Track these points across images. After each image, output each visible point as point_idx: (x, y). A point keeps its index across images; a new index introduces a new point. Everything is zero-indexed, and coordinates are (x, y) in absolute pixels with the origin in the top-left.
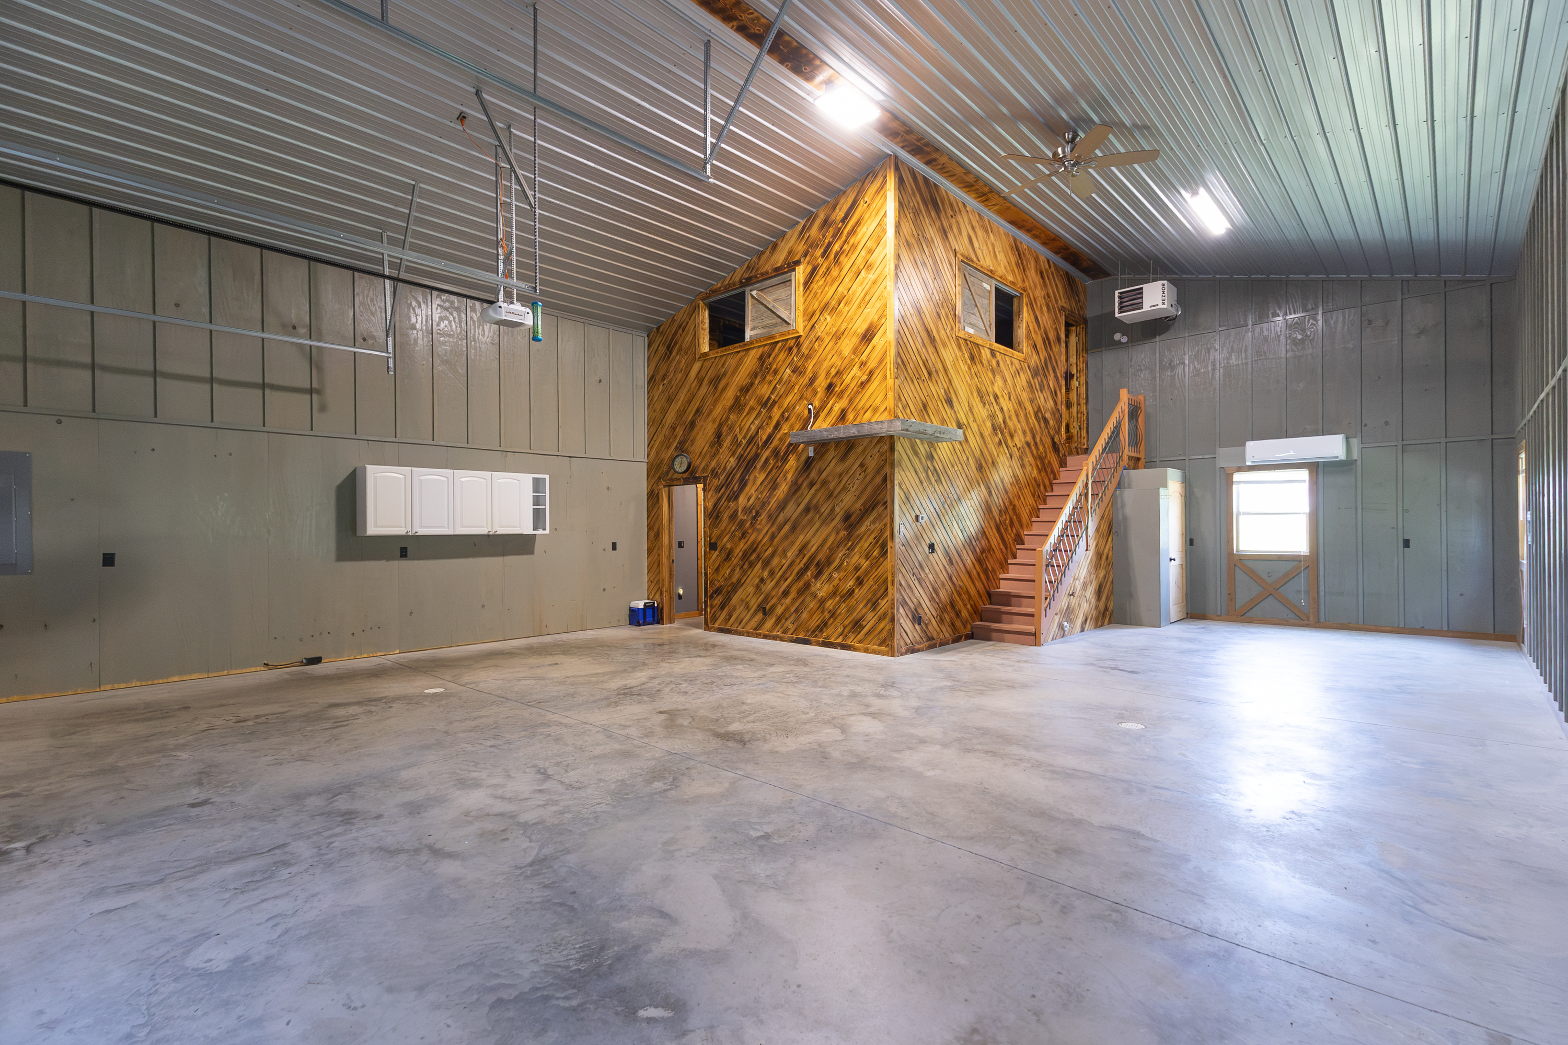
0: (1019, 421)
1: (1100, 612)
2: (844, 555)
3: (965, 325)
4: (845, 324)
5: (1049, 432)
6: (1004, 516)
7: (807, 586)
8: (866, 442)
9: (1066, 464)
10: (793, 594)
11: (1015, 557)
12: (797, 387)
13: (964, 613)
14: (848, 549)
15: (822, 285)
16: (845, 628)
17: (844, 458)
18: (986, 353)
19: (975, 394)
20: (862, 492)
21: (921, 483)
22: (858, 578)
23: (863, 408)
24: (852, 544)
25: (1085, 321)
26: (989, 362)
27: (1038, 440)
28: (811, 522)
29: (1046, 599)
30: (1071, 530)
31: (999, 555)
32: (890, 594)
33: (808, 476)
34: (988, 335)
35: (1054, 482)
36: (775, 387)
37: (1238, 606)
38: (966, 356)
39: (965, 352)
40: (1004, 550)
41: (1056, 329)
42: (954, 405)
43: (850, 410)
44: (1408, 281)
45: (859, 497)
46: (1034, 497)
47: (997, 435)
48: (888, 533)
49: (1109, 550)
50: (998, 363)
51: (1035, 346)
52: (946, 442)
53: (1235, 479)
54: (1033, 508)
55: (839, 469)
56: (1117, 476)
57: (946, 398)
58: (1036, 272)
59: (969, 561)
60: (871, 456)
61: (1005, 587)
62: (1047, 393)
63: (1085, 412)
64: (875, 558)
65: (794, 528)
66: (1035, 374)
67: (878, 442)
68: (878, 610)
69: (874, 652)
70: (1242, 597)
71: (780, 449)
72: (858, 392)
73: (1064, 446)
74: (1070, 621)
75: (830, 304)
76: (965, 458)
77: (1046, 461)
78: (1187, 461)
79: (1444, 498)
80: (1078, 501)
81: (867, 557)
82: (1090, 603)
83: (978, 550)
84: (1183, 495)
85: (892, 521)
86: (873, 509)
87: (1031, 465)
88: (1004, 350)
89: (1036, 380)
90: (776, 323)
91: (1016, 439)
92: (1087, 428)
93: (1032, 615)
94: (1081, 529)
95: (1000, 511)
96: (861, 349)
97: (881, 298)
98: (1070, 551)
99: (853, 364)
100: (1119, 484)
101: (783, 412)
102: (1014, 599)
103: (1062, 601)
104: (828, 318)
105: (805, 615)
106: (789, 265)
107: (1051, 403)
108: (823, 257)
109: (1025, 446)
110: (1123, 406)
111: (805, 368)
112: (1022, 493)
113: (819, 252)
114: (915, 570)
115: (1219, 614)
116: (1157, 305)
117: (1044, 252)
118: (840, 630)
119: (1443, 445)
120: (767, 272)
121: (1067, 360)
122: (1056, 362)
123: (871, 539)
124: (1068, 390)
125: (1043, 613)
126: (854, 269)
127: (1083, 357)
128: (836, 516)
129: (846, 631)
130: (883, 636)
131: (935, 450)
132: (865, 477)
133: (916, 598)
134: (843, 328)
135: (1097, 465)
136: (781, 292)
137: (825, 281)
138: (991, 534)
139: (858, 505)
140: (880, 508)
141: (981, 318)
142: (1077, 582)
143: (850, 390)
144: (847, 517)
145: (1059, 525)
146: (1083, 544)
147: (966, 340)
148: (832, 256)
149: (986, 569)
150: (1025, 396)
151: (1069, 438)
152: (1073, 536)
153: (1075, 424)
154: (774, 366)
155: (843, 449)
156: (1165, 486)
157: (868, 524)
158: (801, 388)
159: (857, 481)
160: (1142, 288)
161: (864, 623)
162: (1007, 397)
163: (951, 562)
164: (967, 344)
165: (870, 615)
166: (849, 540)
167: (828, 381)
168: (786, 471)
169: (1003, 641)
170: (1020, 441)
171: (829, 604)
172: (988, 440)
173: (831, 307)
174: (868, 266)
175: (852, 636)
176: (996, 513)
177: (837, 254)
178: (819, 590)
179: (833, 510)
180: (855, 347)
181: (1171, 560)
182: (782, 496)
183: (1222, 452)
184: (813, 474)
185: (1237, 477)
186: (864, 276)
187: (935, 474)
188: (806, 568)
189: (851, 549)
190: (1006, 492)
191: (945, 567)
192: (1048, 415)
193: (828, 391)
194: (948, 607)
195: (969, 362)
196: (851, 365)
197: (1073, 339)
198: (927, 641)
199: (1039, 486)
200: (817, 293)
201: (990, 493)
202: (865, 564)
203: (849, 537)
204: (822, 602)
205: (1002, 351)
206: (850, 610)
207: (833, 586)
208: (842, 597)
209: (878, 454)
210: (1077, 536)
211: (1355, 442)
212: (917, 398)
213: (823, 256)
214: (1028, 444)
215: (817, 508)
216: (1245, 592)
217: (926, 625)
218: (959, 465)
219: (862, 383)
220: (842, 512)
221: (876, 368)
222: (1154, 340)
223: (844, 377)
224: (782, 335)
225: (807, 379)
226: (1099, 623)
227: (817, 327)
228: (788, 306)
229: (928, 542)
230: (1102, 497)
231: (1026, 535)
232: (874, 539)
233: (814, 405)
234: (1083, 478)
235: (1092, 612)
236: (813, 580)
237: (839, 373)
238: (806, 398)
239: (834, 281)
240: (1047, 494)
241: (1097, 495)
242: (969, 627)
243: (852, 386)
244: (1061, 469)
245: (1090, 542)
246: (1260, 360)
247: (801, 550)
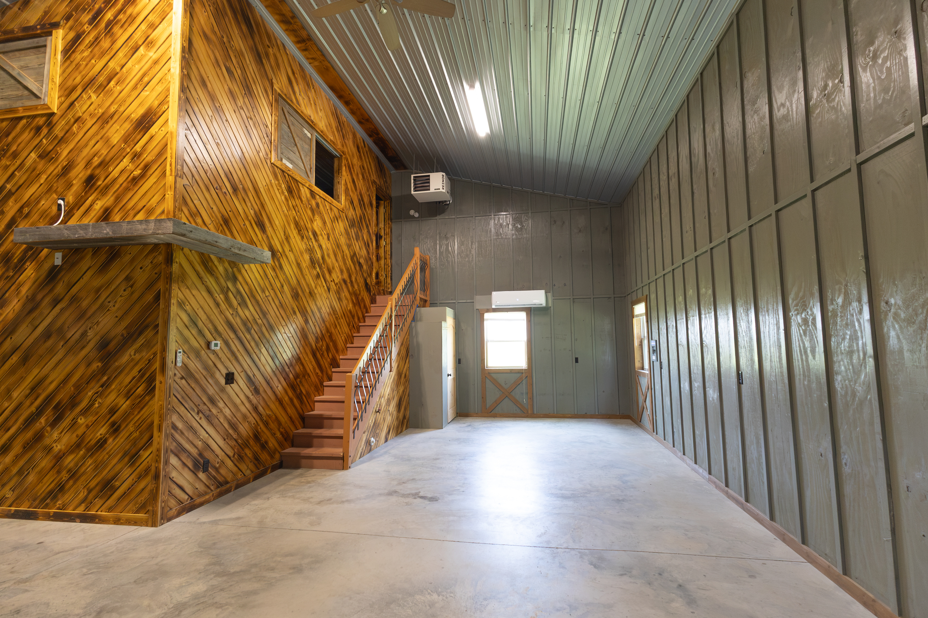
0: (337, 260)
1: (400, 422)
2: (97, 393)
3: (282, 156)
4: (116, 107)
5: (362, 274)
6: (321, 343)
7: (39, 437)
8: (135, 250)
9: (376, 302)
10: (17, 448)
11: (330, 379)
12: (44, 177)
13: (272, 443)
14: (102, 386)
15: (88, 56)
16: (90, 491)
17: (104, 268)
18: (305, 192)
19: (292, 226)
20: (126, 313)
21: (218, 305)
22: (113, 424)
23: (133, 208)
24: (108, 379)
25: (390, 198)
26: (308, 201)
27: (353, 279)
28: (52, 351)
29: (355, 419)
30: (378, 355)
31: (314, 378)
32: (155, 444)
33: (51, 290)
34: (308, 177)
35: (366, 315)
36: (12, 175)
37: (488, 406)
38: (283, 186)
39: (281, 182)
40: (320, 374)
41: (369, 195)
42: (267, 229)
43: (116, 210)
44: (572, 200)
45: (121, 319)
46: (349, 326)
47: (314, 268)
48: (157, 365)
49: (407, 370)
50: (317, 205)
51: (352, 203)
52: (254, 264)
53: (485, 317)
54: (348, 336)
55: (98, 282)
56: (413, 311)
57: (256, 219)
58: (354, 146)
59: (280, 388)
60: (141, 268)
61: (319, 410)
62: (361, 243)
63: (390, 265)
64: (139, 396)
65: (25, 360)
66: (352, 224)
67: (152, 251)
68: (137, 464)
69: (129, 522)
70: (490, 401)
71: (15, 253)
72: (127, 189)
73: (374, 288)
74: (376, 435)
75: (97, 80)
76: (279, 285)
77: (360, 298)
78: (456, 303)
79: (593, 332)
80: (384, 330)
81: (128, 396)
82: (393, 415)
83: (291, 376)
84: (454, 327)
85: (164, 349)
86: (140, 334)
87: (347, 299)
88: (323, 195)
89: (353, 231)
90: (21, 96)
91: (334, 276)
92: (391, 277)
93: (341, 437)
94: (386, 353)
95: (317, 338)
96: (135, 137)
97: (163, 81)
98: (377, 373)
99: (124, 154)
100: (414, 318)
101: (22, 208)
102: (325, 421)
103: (369, 419)
104: (94, 97)
105: (31, 478)
106: (43, 26)
107: (364, 252)
108: (90, 24)
109: (342, 282)
110: (416, 261)
111: (58, 155)
112: (338, 323)
113: (86, 18)
114: (202, 407)
115: (477, 412)
116: (439, 189)
117: (361, 132)
118: (82, 495)
119: (592, 299)
120: (12, 31)
121: (377, 224)
122: (369, 221)
123: (135, 372)
124: (378, 246)
125: (351, 435)
126: (131, 43)
127: (389, 224)
128: (88, 343)
129: (91, 496)
130: (143, 498)
131: (240, 271)
132: (132, 293)
133: (201, 440)
134: (112, 109)
135: (398, 301)
136: (31, 59)
137: (91, 52)
138: (306, 359)
139: (120, 329)
140: (149, 333)
141: (301, 158)
142: (383, 399)
143: (118, 186)
144: (103, 344)
145: (368, 351)
146: (387, 366)
147: (283, 171)
148: (103, 25)
149: (300, 394)
150: (343, 241)
151: (378, 283)
152: (379, 359)
153: (383, 273)
154: (14, 148)
155: (102, 257)
156: (445, 320)
157: (132, 353)
158: (50, 178)
159: (120, 299)
160: (429, 176)
161: (117, 484)
162: (326, 237)
163: (256, 391)
164: (285, 176)
165: (127, 472)
166: (103, 375)
167: (89, 172)
168: (19, 283)
169: (311, 467)
170: (338, 277)
171: (69, 461)
172: (306, 271)
173: (97, 84)
174: (148, 42)
175: (98, 502)
176: (312, 339)
177: (109, 23)
178: (55, 441)
179: (84, 334)
180: (126, 134)
181: (448, 375)
182: (11, 316)
183: (478, 298)
184: (60, 288)
185: (487, 316)
186: (143, 53)
187: (238, 297)
188: (39, 412)
189: (105, 386)
190: (324, 321)
191: (248, 398)
192: (362, 261)
193: (87, 185)
194: (252, 442)
195: (286, 193)
196: (119, 156)
197: (382, 210)
198: (218, 487)
199: (353, 317)
200: (80, 65)
201: (306, 321)
202: (125, 405)
203: (103, 371)
204: (59, 458)
205: (321, 195)
206: (98, 467)
207: (77, 436)
208: (88, 450)
209: (150, 266)
210: (383, 359)
211: (550, 295)
212: (215, 209)
213: (91, 22)
214: (345, 281)
215: (61, 331)
216: (492, 395)
217: (217, 470)
218: (271, 292)
219: (134, 179)
220: (98, 338)
221: (154, 161)
222: (436, 218)
223: (111, 169)
224: (26, 109)
225: (60, 168)
226: (399, 431)
227: (77, 105)
228: (39, 76)
229: (224, 372)
230: (402, 327)
231: (342, 359)
232: (139, 372)
233: (66, 200)
234: (388, 310)
235: (394, 423)
236: (49, 429)
237: (104, 164)
238: (55, 192)
239: (103, 54)
240: (360, 324)
241: (399, 325)
242: (277, 456)
243: (121, 180)
244: (372, 305)
245: (393, 364)
246: (499, 238)
247: (35, 388)
